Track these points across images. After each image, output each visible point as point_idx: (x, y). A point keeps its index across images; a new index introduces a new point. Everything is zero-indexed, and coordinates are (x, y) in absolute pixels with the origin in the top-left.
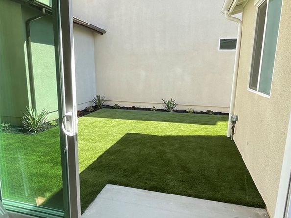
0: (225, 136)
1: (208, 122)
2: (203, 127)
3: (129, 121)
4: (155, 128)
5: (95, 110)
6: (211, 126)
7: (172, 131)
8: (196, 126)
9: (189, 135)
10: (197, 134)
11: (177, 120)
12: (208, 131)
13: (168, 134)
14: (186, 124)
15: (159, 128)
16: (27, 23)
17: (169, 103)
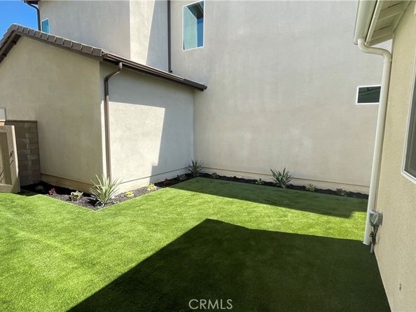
0: (360, 243)
1: (334, 209)
2: (325, 218)
3: (218, 199)
4: (249, 213)
5: (187, 179)
6: (338, 219)
7: (271, 222)
8: (313, 217)
9: (295, 232)
10: (311, 232)
11: (286, 202)
12: (330, 228)
13: (263, 227)
14: (297, 211)
15: (254, 215)
16: (106, 80)
17: (280, 175)
